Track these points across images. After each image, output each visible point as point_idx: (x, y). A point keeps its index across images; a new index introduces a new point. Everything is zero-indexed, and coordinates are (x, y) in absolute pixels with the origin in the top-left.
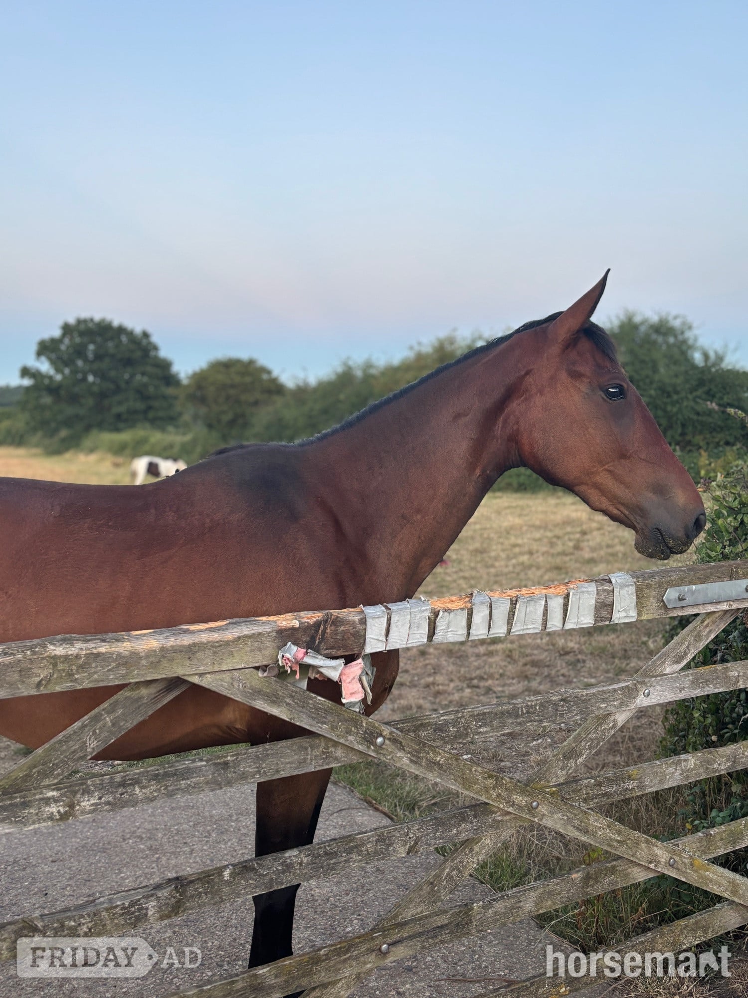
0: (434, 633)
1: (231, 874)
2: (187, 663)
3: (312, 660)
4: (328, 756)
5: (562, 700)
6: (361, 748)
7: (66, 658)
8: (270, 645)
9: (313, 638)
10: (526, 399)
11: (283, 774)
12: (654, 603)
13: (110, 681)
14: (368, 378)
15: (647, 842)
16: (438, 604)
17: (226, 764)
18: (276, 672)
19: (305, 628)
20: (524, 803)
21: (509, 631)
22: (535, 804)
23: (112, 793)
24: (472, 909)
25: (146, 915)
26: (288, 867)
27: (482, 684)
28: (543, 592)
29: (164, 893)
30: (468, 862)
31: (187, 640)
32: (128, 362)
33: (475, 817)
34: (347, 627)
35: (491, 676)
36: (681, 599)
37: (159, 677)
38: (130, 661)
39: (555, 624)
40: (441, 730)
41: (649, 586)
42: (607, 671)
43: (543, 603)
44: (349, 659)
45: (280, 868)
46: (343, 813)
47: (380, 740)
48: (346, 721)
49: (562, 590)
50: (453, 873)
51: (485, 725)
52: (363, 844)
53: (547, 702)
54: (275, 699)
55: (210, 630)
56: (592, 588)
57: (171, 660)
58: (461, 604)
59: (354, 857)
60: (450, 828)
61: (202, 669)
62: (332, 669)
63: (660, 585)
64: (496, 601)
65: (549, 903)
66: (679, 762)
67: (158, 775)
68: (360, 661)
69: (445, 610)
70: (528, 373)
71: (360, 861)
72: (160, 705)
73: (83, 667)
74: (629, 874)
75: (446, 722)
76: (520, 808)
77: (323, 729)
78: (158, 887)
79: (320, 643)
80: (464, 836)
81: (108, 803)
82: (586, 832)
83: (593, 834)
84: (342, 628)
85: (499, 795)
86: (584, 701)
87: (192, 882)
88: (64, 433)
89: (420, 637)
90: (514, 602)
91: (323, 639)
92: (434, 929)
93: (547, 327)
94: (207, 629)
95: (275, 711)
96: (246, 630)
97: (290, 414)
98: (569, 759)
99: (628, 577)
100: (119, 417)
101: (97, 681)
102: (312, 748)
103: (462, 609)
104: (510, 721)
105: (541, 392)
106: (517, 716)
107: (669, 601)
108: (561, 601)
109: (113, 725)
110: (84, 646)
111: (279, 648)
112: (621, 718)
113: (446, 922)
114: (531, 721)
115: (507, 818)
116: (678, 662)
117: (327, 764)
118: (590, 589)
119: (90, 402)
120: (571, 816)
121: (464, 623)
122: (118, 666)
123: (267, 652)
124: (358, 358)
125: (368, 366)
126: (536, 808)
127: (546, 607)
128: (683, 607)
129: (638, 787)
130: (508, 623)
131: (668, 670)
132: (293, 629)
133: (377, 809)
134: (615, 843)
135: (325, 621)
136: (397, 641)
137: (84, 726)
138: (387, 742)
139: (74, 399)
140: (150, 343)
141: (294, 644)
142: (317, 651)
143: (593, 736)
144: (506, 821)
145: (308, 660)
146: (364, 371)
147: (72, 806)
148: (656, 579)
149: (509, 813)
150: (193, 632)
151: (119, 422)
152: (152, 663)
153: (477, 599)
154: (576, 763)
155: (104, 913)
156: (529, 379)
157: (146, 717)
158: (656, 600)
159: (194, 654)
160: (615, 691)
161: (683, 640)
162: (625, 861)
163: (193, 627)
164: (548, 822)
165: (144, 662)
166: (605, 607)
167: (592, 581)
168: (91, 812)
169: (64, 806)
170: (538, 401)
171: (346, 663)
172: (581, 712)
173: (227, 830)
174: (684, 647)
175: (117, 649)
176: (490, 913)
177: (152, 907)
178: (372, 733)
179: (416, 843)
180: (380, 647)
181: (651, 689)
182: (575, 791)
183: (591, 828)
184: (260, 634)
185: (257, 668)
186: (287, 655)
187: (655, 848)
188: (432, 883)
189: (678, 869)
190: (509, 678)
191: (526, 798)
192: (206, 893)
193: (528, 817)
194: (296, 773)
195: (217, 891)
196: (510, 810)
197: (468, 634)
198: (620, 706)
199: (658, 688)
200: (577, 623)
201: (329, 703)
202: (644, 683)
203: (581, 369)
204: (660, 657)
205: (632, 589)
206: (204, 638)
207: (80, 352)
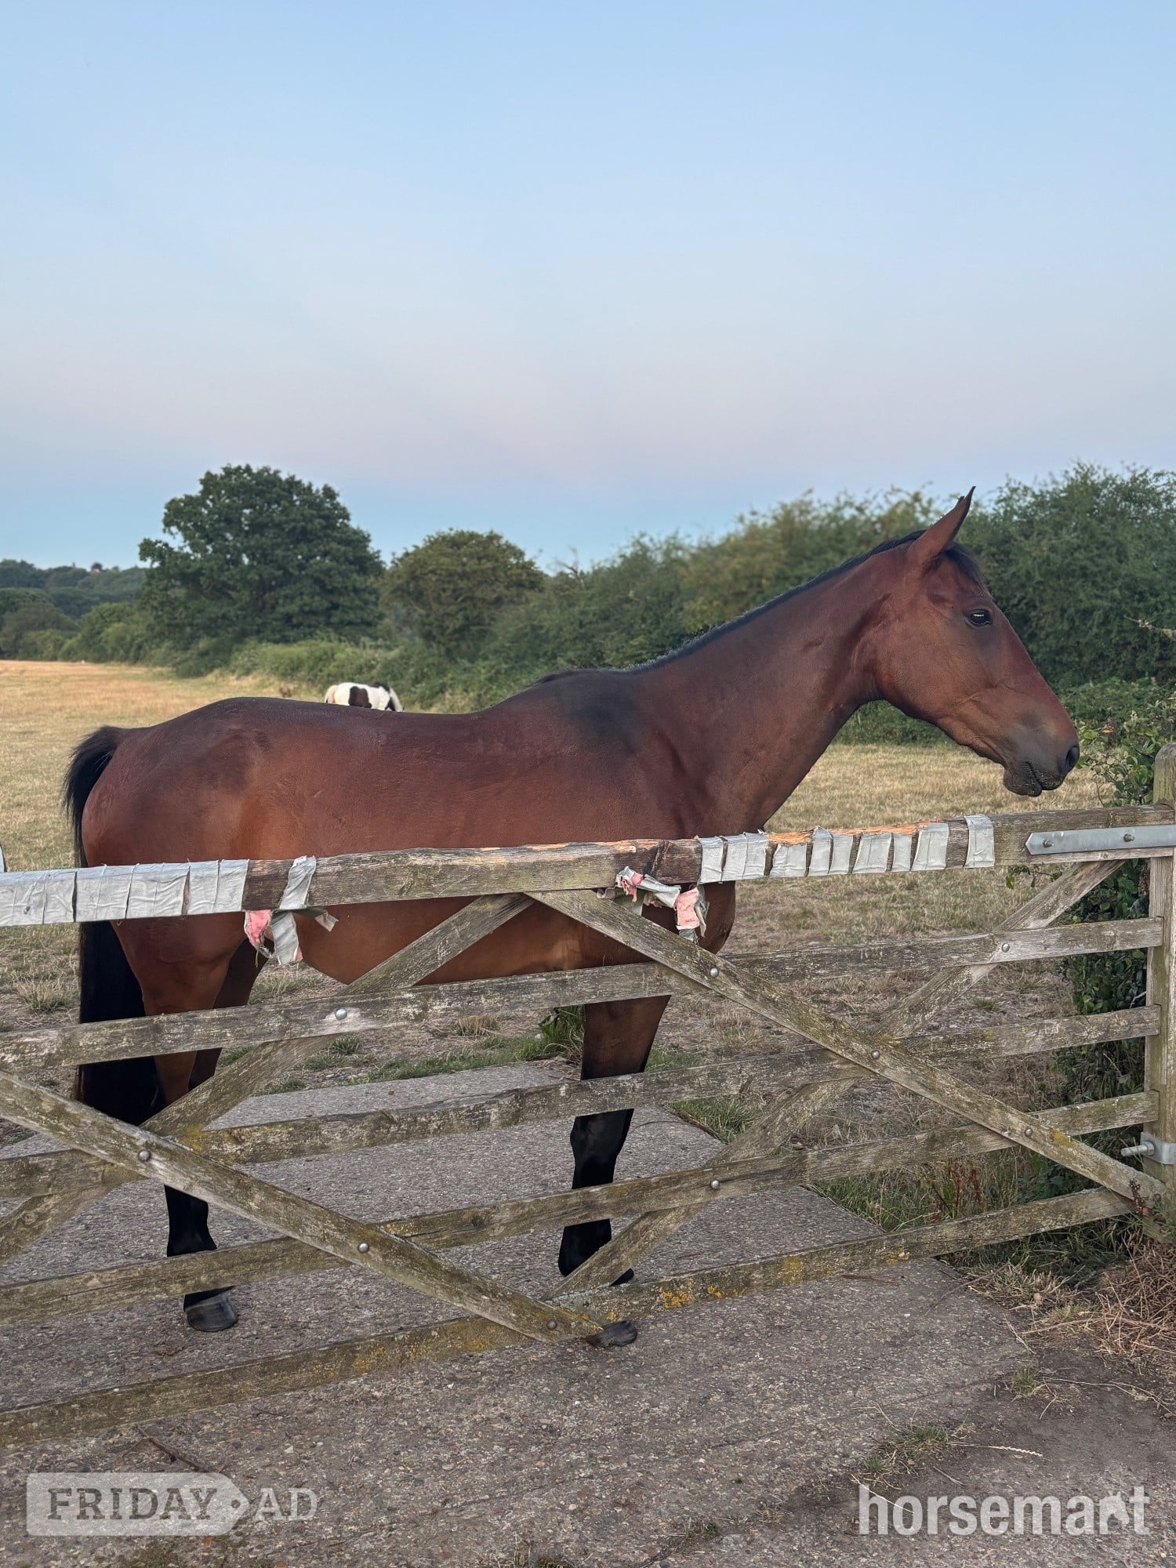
0: (772, 867)
1: (567, 1091)
2: (532, 880)
3: (648, 884)
4: (663, 984)
5: (909, 947)
6: (695, 977)
7: (425, 868)
8: (607, 867)
9: (650, 865)
10: (884, 626)
11: (618, 998)
12: (1015, 849)
13: (463, 892)
14: (672, 564)
15: (1000, 1107)
16: (776, 838)
17: (564, 982)
18: (613, 895)
19: (641, 854)
20: (864, 1052)
21: (851, 869)
22: (875, 1054)
23: (461, 1000)
24: (806, 1157)
25: (489, 1120)
26: (621, 1092)
27: (833, 998)
28: (891, 831)
29: (505, 1101)
30: (803, 1111)
31: (532, 858)
32: (303, 536)
33: (811, 1063)
34: (683, 856)
35: (846, 990)
36: (1046, 846)
37: (506, 891)
38: (481, 874)
39: (902, 864)
40: (776, 968)
41: (1009, 830)
42: (1009, 988)
43: (889, 842)
44: (685, 888)
45: (613, 1091)
46: (652, 1126)
47: (714, 971)
48: (681, 949)
49: (912, 829)
50: (787, 1120)
51: (823, 967)
52: (696, 1077)
53: (892, 948)
54: (612, 922)
55: (552, 850)
56: (945, 828)
57: (517, 876)
58: (801, 839)
59: (686, 1088)
60: (786, 1070)
61: (545, 887)
62: (668, 895)
63: (1022, 829)
64: (838, 838)
65: (890, 1161)
66: (1042, 1026)
67: (501, 987)
68: (696, 890)
69: (784, 844)
70: (885, 598)
71: (692, 1093)
72: (504, 921)
73: (440, 877)
74: (980, 1142)
75: (783, 961)
76: (860, 1056)
77: (657, 955)
78: (500, 1095)
79: (656, 869)
80: (800, 1081)
81: (457, 1009)
82: (932, 1090)
83: (940, 1093)
84: (677, 857)
85: (838, 1040)
86: (934, 951)
87: (531, 1094)
88: (203, 644)
89: (757, 870)
90: (857, 840)
91: (659, 867)
92: (767, 1172)
93: (907, 548)
94: (549, 850)
95: (612, 933)
96: (586, 852)
97: (550, 619)
98: (915, 1013)
99: (985, 818)
100: (288, 618)
101: (450, 891)
102: (647, 974)
103: (802, 844)
104: (851, 965)
105: (900, 618)
106: (859, 961)
107: (1031, 846)
108: (909, 840)
109: (461, 936)
110: (440, 858)
111: (617, 872)
112: (977, 974)
113: (778, 1166)
114: (873, 967)
115: (845, 1067)
116: (1044, 916)
117: (661, 991)
118: (942, 830)
119: (245, 596)
120: (916, 1071)
121: (804, 859)
122: (470, 879)
123: (605, 875)
124: (657, 536)
125: (673, 546)
126: (878, 1058)
127: (892, 846)
128: (1049, 855)
129: (993, 1049)
130: (851, 861)
131: (1032, 925)
132: (630, 853)
133: (693, 1124)
134: (964, 1105)
135: (662, 849)
136: (734, 872)
137: (434, 937)
138: (721, 974)
139: (221, 591)
140: (336, 506)
141: (632, 868)
142: (654, 876)
143: (943, 990)
144: (845, 1071)
145: (646, 885)
146: (667, 553)
147: (425, 1008)
148: (1017, 822)
149: (848, 1062)
150: (536, 852)
151: (289, 629)
152: (500, 877)
153: (818, 835)
154: (923, 1018)
155: (451, 1113)
156: (887, 605)
157: (490, 931)
158: (1017, 845)
159: (538, 872)
160: (969, 942)
161: (1052, 892)
162: (976, 1128)
163: (535, 848)
164: (889, 1074)
165: (493, 876)
166: (957, 852)
167: (945, 821)
168: (442, 1016)
169: (418, 1008)
170: (897, 627)
171: (682, 892)
172: (930, 963)
173: (510, 1139)
174: (1052, 900)
175: (470, 863)
176: (825, 1163)
177: (494, 1113)
178: (705, 964)
179: (749, 1082)
180: (715, 878)
181: (1011, 944)
182: (921, 1047)
183: (937, 1086)
184: (598, 857)
185: (595, 890)
186: (626, 877)
187: (1010, 1115)
188: (765, 1128)
189: (1035, 1140)
190: (870, 992)
191: (866, 1047)
192: (544, 1107)
193: (868, 1066)
194: (630, 997)
195: (554, 1106)
196: (849, 1057)
197: (808, 870)
198: (975, 959)
199: (1019, 943)
200: (926, 866)
201: (664, 930)
202: (1002, 937)
203: (943, 593)
204: (1024, 911)
205: (990, 832)
206: (548, 857)
207: (230, 520)
